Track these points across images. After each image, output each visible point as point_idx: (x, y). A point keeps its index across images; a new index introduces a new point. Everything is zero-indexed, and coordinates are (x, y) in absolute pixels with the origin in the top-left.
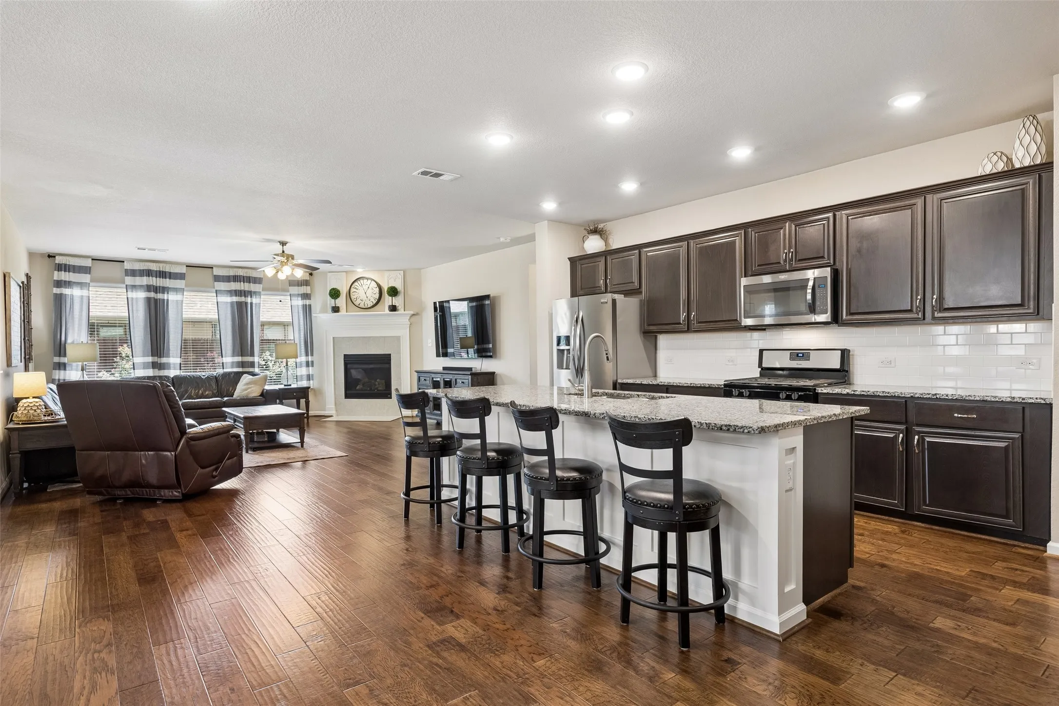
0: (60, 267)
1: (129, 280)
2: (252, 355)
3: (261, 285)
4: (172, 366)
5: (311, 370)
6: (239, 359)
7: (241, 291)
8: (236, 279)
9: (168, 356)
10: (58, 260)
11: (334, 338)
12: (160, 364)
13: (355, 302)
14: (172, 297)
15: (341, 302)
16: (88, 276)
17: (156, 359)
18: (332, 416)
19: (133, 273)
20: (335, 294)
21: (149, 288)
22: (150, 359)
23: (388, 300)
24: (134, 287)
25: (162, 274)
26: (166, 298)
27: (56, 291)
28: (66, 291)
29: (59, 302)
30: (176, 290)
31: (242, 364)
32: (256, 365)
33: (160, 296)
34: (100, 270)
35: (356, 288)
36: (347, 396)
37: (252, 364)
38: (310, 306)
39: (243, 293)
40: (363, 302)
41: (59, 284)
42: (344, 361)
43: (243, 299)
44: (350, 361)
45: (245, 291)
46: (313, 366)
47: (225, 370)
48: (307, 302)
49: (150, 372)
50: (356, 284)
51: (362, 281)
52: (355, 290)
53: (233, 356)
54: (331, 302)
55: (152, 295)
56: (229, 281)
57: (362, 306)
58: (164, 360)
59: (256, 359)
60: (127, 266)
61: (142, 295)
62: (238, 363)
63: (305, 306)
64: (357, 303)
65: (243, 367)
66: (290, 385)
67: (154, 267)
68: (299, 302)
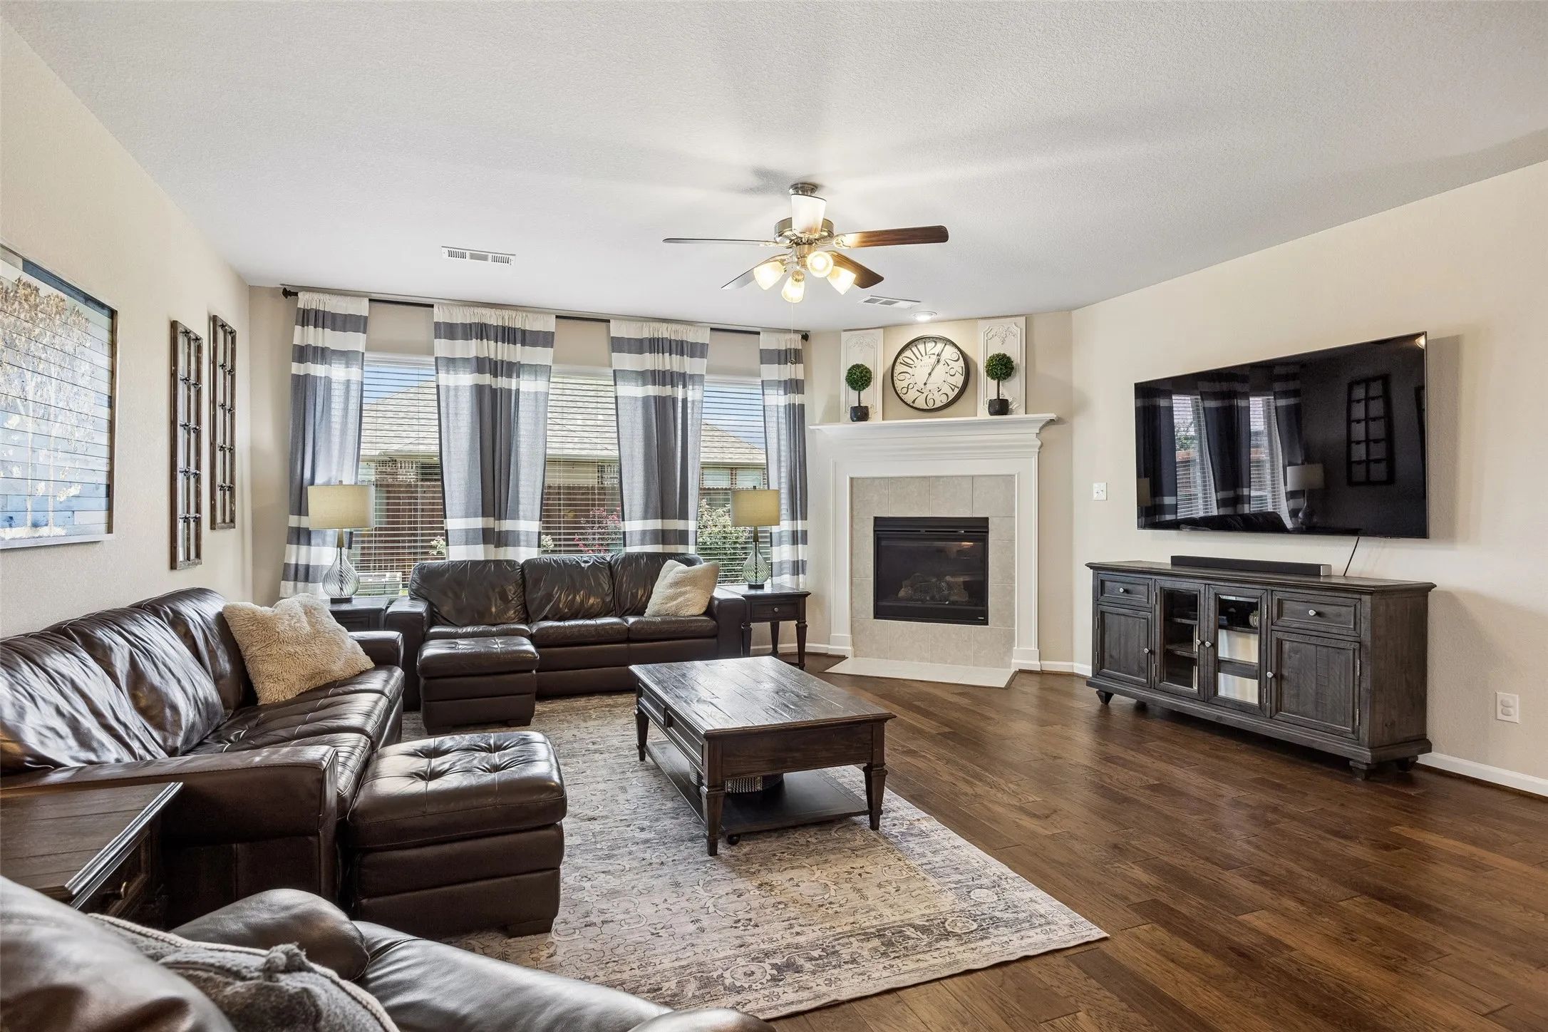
0: (309, 318)
1: (443, 347)
2: (684, 515)
3: (705, 360)
4: (522, 538)
5: (802, 552)
6: (656, 524)
7: (664, 372)
8: (655, 345)
9: (516, 516)
10: (304, 301)
11: (852, 479)
12: (500, 532)
13: (904, 397)
14: (526, 385)
15: (872, 396)
16: (361, 337)
17: (491, 522)
18: (845, 657)
19: (449, 331)
20: (859, 378)
21: (482, 365)
22: (478, 523)
23: (986, 389)
24: (451, 363)
25: (508, 335)
26: (514, 388)
27: (296, 368)
28: (317, 370)
29: (302, 390)
30: (534, 370)
31: (663, 537)
32: (691, 539)
33: (502, 382)
34: (388, 325)
35: (907, 364)
36: (880, 613)
37: (682, 537)
38: (802, 407)
39: (668, 379)
40: (925, 395)
41: (303, 354)
42: (875, 531)
43: (667, 391)
44: (886, 530)
45: (672, 373)
46: (805, 542)
47: (630, 549)
48: (797, 399)
49: (478, 553)
50: (908, 353)
51: (921, 347)
52: (906, 369)
53: (645, 518)
54: (850, 398)
55: (487, 379)
56: (641, 352)
57: (920, 403)
58: (507, 525)
59: (692, 525)
60: (440, 315)
61: (466, 380)
62: (655, 532)
63: (791, 409)
64: (909, 398)
65: (664, 543)
66: (761, 587)
67: (492, 318)
68: (778, 399)
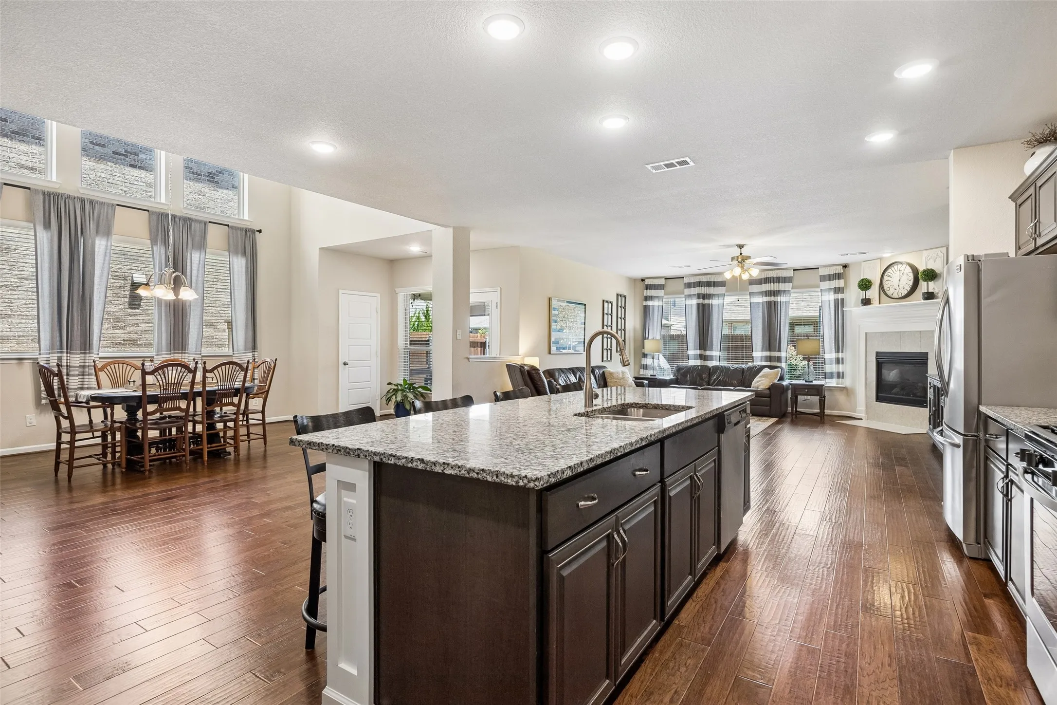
0: (649, 287)
1: (687, 291)
2: (779, 350)
3: (791, 284)
4: (714, 358)
5: (841, 368)
6: (767, 354)
7: (771, 291)
9: (711, 350)
10: (647, 282)
11: (866, 333)
12: (705, 356)
13: (887, 292)
14: (714, 302)
15: (873, 293)
16: (663, 291)
17: (703, 352)
18: (861, 419)
19: (689, 285)
20: (865, 285)
21: (699, 296)
22: (698, 352)
23: (923, 287)
24: (690, 296)
25: (709, 284)
27: (645, 303)
28: (650, 303)
29: (646, 310)
30: (718, 295)
31: (770, 359)
32: (783, 360)
33: (706, 302)
35: (890, 276)
36: (878, 399)
37: (779, 359)
38: (842, 300)
39: (772, 294)
40: (897, 291)
41: (647, 298)
42: (877, 359)
43: (772, 299)
44: (883, 361)
45: (774, 291)
46: (843, 363)
47: (755, 363)
48: (840, 296)
49: (698, 362)
50: (889, 271)
51: (896, 267)
52: (889, 278)
53: (762, 351)
54: (862, 294)
55: (701, 301)
56: (761, 284)
57: (895, 296)
58: (708, 353)
59: (783, 354)
60: (686, 280)
61: (694, 302)
62: (766, 357)
63: (836, 302)
64: (889, 293)
65: (770, 361)
66: (812, 382)
67: (704, 279)
68: (832, 297)
